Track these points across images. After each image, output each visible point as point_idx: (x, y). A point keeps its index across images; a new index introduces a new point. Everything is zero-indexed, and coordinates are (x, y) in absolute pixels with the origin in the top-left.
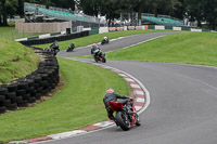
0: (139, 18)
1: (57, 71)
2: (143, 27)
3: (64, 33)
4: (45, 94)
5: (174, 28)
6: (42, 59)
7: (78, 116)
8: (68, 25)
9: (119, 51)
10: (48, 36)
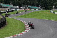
0: (27, 7)
1: (6, 21)
2: (28, 9)
3: (7, 10)
4: (2, 27)
5: (37, 9)
6: (2, 17)
8: (9, 8)
9: (22, 15)
10: (3, 11)
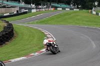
0: (50, 5)
1: (13, 30)
2: (52, 9)
3: (15, 12)
4: (7, 41)
5: (67, 9)
6: (6, 25)
7: (23, 50)
8: (17, 9)
9: (41, 20)
10: (8, 14)
